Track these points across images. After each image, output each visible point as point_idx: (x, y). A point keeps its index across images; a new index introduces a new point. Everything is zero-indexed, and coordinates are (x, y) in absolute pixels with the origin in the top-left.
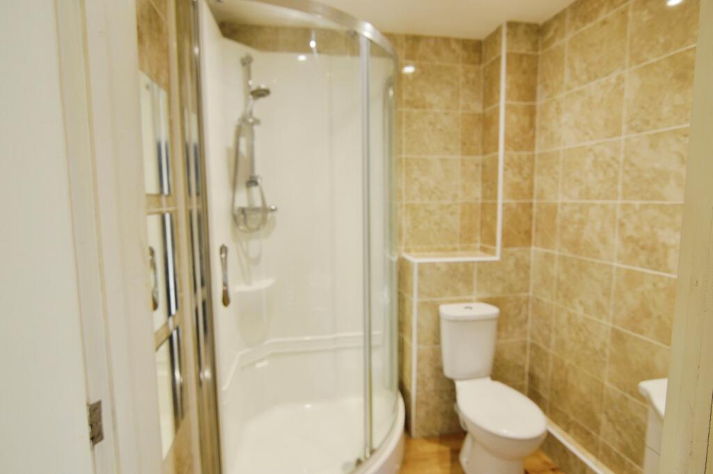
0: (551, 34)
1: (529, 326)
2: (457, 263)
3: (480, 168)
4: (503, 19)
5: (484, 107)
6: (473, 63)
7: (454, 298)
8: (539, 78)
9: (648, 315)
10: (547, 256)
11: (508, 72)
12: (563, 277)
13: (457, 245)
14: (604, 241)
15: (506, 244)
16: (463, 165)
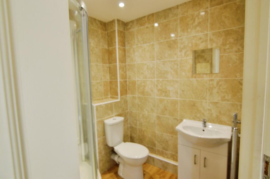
0: (129, 26)
1: (129, 121)
2: (108, 104)
3: (108, 69)
4: (116, 18)
5: (108, 47)
6: (104, 30)
7: (108, 117)
8: (126, 40)
9: (166, 110)
10: (133, 97)
11: (118, 36)
12: (139, 103)
13: (103, 97)
14: (152, 91)
15: (121, 95)
16: (103, 67)
